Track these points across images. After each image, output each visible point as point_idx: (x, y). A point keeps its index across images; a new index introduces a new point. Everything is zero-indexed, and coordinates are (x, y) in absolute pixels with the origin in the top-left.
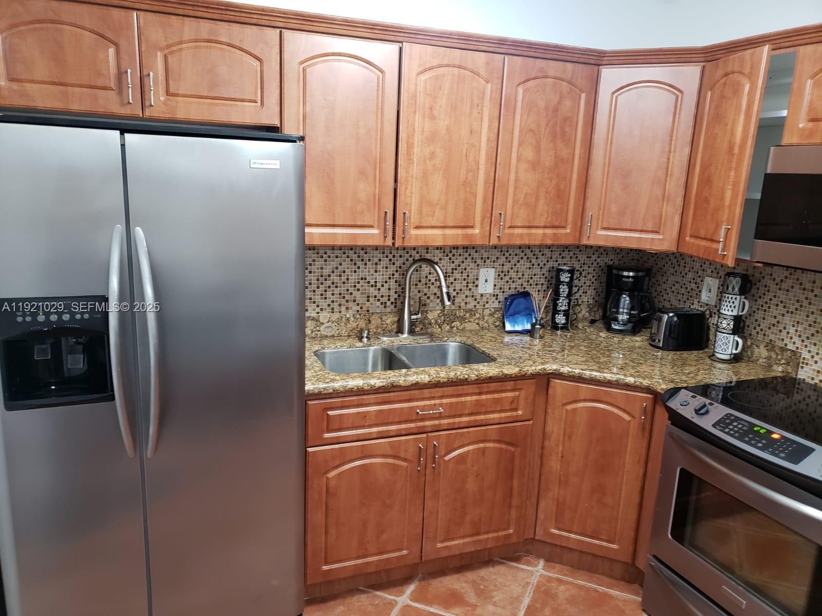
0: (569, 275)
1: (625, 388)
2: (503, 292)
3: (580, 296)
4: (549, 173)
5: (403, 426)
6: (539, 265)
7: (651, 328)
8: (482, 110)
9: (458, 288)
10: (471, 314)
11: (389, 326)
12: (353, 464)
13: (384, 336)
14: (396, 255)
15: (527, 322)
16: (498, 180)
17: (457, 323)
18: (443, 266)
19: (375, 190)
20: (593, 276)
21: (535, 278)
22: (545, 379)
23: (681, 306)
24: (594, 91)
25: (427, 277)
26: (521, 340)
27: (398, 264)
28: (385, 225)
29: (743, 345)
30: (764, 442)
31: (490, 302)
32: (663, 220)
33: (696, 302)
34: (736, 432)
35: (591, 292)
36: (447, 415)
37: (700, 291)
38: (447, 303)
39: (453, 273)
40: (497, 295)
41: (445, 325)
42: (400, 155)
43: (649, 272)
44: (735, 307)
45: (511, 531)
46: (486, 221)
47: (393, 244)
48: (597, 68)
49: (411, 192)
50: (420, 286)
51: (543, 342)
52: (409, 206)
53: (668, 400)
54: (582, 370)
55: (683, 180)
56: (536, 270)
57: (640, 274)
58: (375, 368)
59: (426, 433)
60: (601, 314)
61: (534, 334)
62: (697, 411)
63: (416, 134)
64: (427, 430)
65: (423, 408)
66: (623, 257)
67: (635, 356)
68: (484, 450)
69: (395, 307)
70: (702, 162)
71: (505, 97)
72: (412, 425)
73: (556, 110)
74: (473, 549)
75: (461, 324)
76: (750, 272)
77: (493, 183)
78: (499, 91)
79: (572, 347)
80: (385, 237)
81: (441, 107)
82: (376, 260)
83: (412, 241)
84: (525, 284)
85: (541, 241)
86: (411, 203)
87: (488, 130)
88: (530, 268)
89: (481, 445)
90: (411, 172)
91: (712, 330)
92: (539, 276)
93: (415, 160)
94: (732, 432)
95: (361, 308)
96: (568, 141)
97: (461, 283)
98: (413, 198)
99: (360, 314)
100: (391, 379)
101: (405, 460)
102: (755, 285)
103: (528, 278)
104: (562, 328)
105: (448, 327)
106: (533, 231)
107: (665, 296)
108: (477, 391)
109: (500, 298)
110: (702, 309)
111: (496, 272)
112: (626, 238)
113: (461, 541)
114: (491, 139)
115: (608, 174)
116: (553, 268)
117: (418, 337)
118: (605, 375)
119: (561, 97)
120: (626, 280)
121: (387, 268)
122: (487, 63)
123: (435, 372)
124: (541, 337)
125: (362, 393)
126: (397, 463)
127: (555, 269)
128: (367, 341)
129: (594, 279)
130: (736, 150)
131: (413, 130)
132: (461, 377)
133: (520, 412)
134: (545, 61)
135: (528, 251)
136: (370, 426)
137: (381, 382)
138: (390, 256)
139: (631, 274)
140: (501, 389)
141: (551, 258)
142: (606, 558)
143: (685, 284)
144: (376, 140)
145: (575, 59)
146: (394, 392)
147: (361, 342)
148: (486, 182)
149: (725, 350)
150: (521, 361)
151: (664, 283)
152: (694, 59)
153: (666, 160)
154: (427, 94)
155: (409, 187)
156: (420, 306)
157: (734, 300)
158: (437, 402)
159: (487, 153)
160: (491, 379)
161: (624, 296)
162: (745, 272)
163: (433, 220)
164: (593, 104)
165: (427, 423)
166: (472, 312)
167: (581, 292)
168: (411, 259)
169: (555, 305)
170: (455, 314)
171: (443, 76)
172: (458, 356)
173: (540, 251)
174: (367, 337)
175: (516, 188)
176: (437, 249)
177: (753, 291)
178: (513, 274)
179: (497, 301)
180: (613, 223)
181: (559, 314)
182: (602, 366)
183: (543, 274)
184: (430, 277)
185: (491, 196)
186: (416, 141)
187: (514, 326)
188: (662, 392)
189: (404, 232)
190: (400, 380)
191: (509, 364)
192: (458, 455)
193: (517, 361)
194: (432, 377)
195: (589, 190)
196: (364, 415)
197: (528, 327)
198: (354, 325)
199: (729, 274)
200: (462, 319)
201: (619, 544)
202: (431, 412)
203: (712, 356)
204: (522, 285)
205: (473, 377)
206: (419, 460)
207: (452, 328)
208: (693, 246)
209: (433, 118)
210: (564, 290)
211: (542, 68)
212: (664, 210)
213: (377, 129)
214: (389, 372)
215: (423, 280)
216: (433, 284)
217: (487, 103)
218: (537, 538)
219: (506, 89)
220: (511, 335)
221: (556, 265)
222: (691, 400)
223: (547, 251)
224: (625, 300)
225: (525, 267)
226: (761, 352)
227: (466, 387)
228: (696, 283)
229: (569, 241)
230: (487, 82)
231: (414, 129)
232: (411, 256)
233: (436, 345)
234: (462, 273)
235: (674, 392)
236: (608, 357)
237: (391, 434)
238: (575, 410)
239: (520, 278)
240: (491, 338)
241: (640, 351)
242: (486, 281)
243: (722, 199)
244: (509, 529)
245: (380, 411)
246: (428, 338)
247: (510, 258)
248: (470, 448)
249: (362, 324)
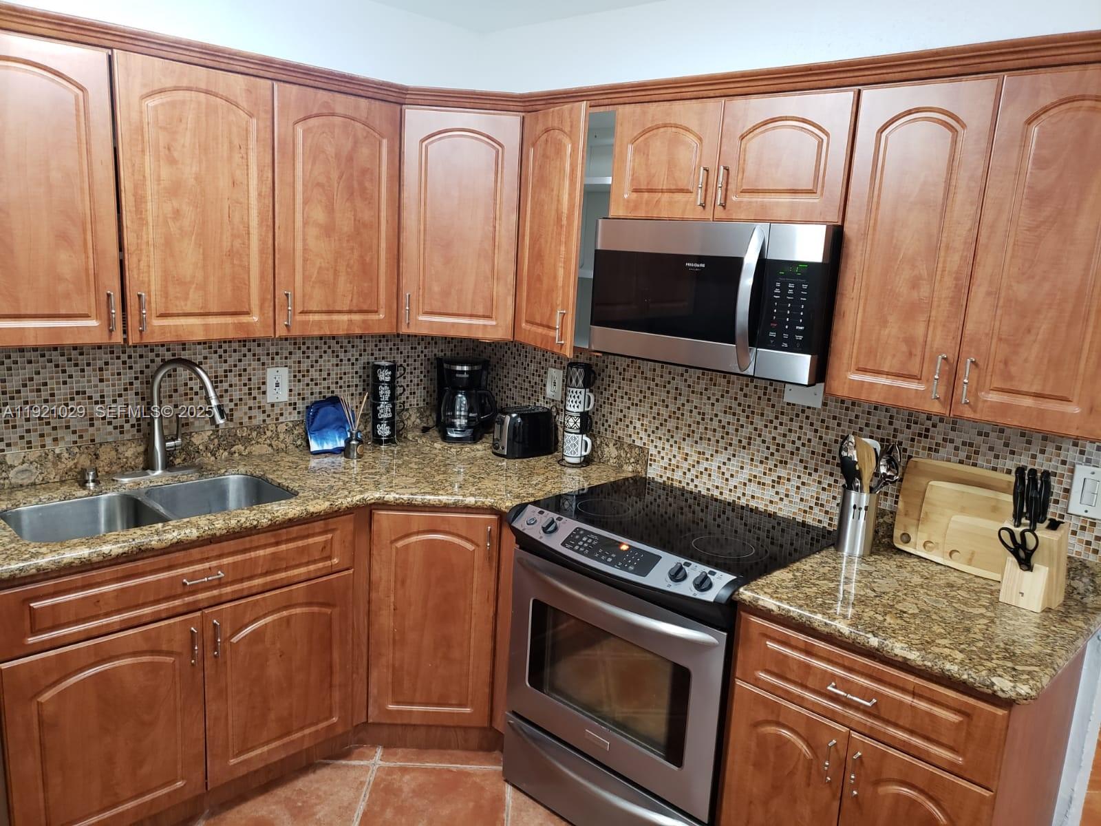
0: (390, 373)
1: (465, 511)
2: (303, 399)
3: (407, 398)
4: (348, 241)
5: (163, 606)
6: (349, 360)
7: (493, 432)
8: (247, 154)
9: (236, 397)
10: (259, 433)
11: (130, 460)
12: (82, 674)
13: (124, 476)
14: (133, 354)
15: (340, 437)
16: (279, 250)
17: (239, 447)
18: (211, 367)
19: (87, 263)
20: (421, 372)
21: (345, 378)
22: (366, 513)
23: (525, 404)
24: (398, 137)
25: (186, 384)
26: (333, 463)
27: (137, 367)
28: (109, 313)
29: (593, 445)
30: (614, 555)
31: (286, 414)
32: (494, 303)
33: (541, 398)
34: (586, 548)
35: (420, 392)
36: (230, 580)
37: (545, 385)
38: (220, 421)
39: (226, 376)
40: (295, 404)
41: (221, 451)
42: (124, 212)
43: (486, 364)
44: (580, 402)
45: (335, 719)
46: (266, 304)
47: (126, 340)
48: (398, 107)
49: (149, 266)
50: (176, 397)
51: (362, 463)
52: (146, 285)
53: (513, 521)
54: (412, 494)
55: (513, 253)
56: (346, 367)
57: (476, 368)
58: (111, 526)
59: (200, 610)
60: (435, 419)
61: (349, 453)
62: (545, 530)
63: (148, 183)
64: (201, 605)
65: (192, 576)
66: (455, 346)
67: (475, 470)
68: (288, 620)
69: (139, 431)
70: (531, 233)
71: (279, 135)
72: (177, 602)
73: (350, 159)
74: (283, 756)
75: (245, 448)
76: (594, 361)
77: (273, 251)
78: (269, 130)
79: (399, 466)
80: (111, 331)
81: (183, 146)
82: (100, 363)
83: (155, 335)
84: (333, 387)
85: (347, 330)
86: (149, 281)
87: (258, 182)
88: (337, 365)
89: (285, 613)
90: (145, 237)
91: (561, 429)
92: (350, 375)
93: (150, 219)
94: (581, 549)
95: (81, 437)
96: (371, 200)
97: (240, 390)
98: (153, 274)
99: (79, 447)
100: (137, 541)
101: (169, 653)
102: (599, 375)
103: (337, 378)
104: (386, 442)
105: (226, 454)
106: (335, 317)
107: (508, 393)
108: (273, 540)
109: (299, 408)
110: (548, 406)
111: (290, 372)
112: (453, 325)
113: (265, 749)
114: (263, 194)
115: (424, 244)
116: (368, 363)
117: (180, 473)
118: (440, 497)
119: (356, 143)
120: (460, 376)
121: (119, 374)
122: (248, 90)
123: (207, 522)
124: (360, 456)
125: (89, 567)
126: (156, 660)
127: (371, 365)
128: (95, 487)
129: (423, 375)
130: (564, 222)
131: (142, 178)
132: (248, 524)
133: (335, 561)
134: (330, 94)
135: (333, 343)
136: (107, 615)
137: (121, 547)
138: (124, 357)
139: (465, 368)
140: (306, 533)
141: (365, 350)
142: (460, 727)
143: (527, 377)
144: (82, 189)
145: (370, 94)
146: (143, 559)
147: (84, 489)
148: (262, 252)
149: (575, 453)
150: (332, 491)
151: (506, 377)
152: (512, 108)
153: (491, 229)
154: (161, 128)
155: (144, 258)
156: (178, 427)
157: (578, 394)
158: (214, 563)
159: (259, 213)
160: (291, 523)
161: (460, 396)
162: (588, 362)
163: (186, 305)
164: (398, 154)
165: (200, 596)
166: (260, 430)
167: (407, 393)
168: (159, 359)
169: (376, 412)
170: (236, 435)
171: (183, 102)
172: (243, 493)
173: (349, 342)
174: (93, 481)
175: (305, 260)
176: (199, 343)
177: (598, 382)
178: (314, 373)
179: (296, 412)
180: (437, 306)
181: (381, 424)
182: (437, 487)
183: (357, 373)
184: (191, 384)
185: (271, 271)
186: (149, 192)
187: (322, 444)
188: (507, 511)
189: (141, 322)
190: (151, 541)
191: (315, 498)
192: (251, 632)
193: (328, 493)
194: (202, 530)
195: (403, 264)
196: (97, 599)
197: (341, 444)
198: (71, 464)
199: (571, 365)
200: (247, 441)
201: (472, 706)
202: (206, 579)
203: (561, 461)
204: (329, 388)
205: (265, 522)
206: (193, 649)
207: (232, 454)
208: (531, 334)
209: (172, 161)
210: (385, 392)
211: (327, 102)
212: (495, 290)
213: (81, 172)
214: (132, 530)
215: (181, 390)
216: (196, 393)
217: (252, 144)
218: (370, 721)
219: (279, 128)
220: (318, 456)
221: (372, 359)
222: (538, 517)
223: (357, 342)
224: (462, 399)
225: (330, 363)
226: (611, 451)
227: (256, 537)
228: (539, 376)
229: (385, 329)
230: (251, 116)
231: (144, 177)
232: (158, 355)
233: (208, 482)
234: (240, 375)
235: (520, 509)
236: (444, 474)
237: (144, 620)
238: (407, 547)
239: (324, 379)
240: (291, 464)
241: (482, 462)
242: (277, 385)
243: (555, 278)
244: (331, 717)
245: (123, 590)
246: (195, 472)
247: (309, 353)
248: (269, 619)
249: (84, 461)
